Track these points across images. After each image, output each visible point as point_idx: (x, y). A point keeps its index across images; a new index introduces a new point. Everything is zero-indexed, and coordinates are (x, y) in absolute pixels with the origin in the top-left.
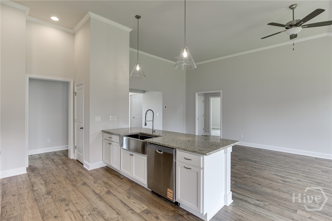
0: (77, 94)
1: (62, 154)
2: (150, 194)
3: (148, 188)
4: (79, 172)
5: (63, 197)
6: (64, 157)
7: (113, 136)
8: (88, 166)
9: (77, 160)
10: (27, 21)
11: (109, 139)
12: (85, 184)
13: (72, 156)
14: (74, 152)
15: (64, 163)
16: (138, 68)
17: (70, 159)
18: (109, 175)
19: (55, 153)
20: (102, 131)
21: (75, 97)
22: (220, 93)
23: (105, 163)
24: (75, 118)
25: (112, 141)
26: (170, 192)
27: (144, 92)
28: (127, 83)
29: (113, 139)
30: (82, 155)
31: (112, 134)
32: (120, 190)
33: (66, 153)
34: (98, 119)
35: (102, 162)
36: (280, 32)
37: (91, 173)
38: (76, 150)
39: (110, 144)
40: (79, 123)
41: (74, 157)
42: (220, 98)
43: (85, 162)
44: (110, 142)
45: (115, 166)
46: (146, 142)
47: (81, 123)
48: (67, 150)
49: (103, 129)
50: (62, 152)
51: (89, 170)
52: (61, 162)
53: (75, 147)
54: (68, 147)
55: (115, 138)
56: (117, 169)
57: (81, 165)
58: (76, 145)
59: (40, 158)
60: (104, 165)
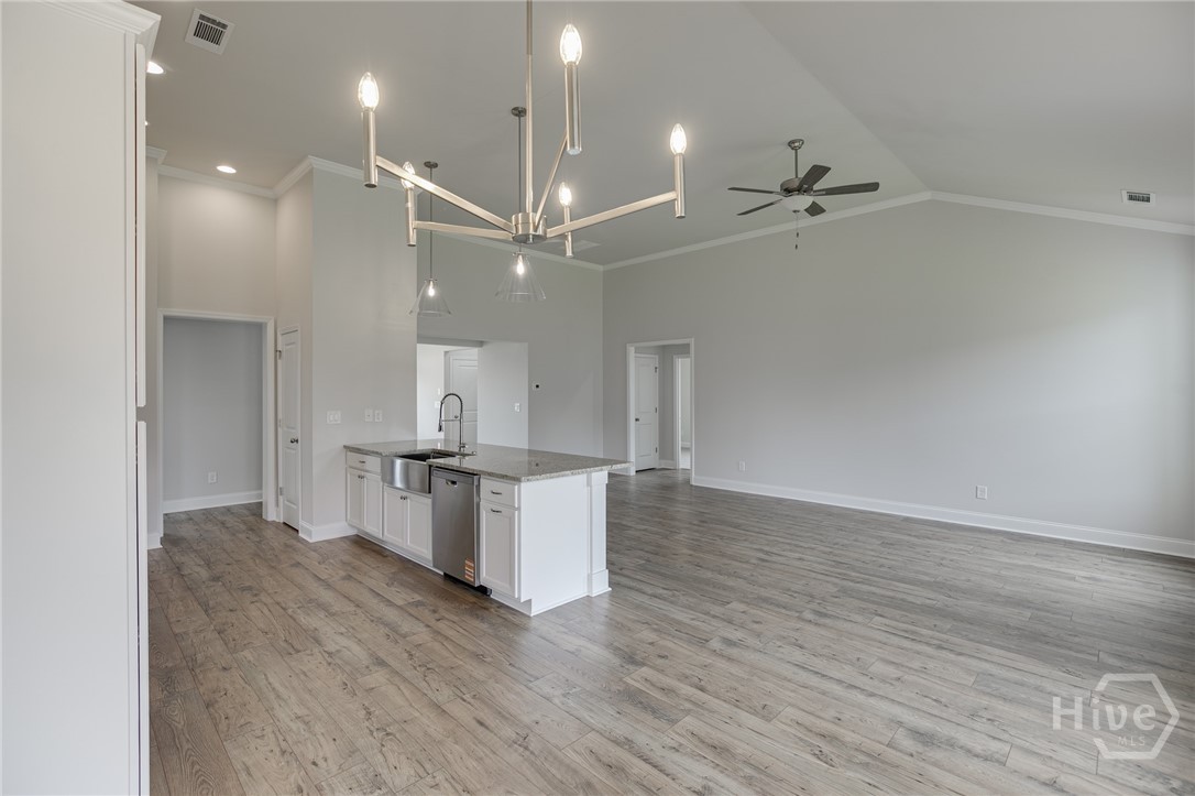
0: (284, 354)
1: (246, 512)
2: (440, 581)
3: (434, 566)
4: (286, 546)
5: (248, 584)
6: (251, 518)
7: (368, 459)
8: (309, 533)
9: (285, 523)
10: (160, 177)
11: (359, 465)
12: (298, 564)
13: (272, 514)
14: (277, 505)
15: (252, 530)
16: (431, 292)
17: (267, 522)
18: (358, 551)
19: (228, 510)
20: (345, 447)
21: (279, 361)
22: (688, 345)
23: (353, 527)
24: (280, 416)
25: (367, 471)
26: (470, 567)
27: (480, 344)
28: (411, 325)
29: (367, 466)
30: (295, 507)
31: (367, 453)
32: (375, 573)
33: (257, 510)
34: (334, 417)
35: (344, 524)
36: (772, 204)
37: (315, 547)
38: (281, 498)
39: (361, 477)
40: (288, 427)
41: (278, 516)
42: (689, 360)
43: (301, 524)
44: (363, 473)
45: (372, 529)
46: (430, 466)
47: (293, 428)
48: (261, 503)
49: (347, 444)
50: (247, 507)
51: (311, 541)
52: (243, 527)
53: (279, 491)
54: (261, 496)
55: (373, 464)
56: (376, 535)
57: (295, 533)
58: (281, 485)
59: (191, 519)
60: (351, 532)
